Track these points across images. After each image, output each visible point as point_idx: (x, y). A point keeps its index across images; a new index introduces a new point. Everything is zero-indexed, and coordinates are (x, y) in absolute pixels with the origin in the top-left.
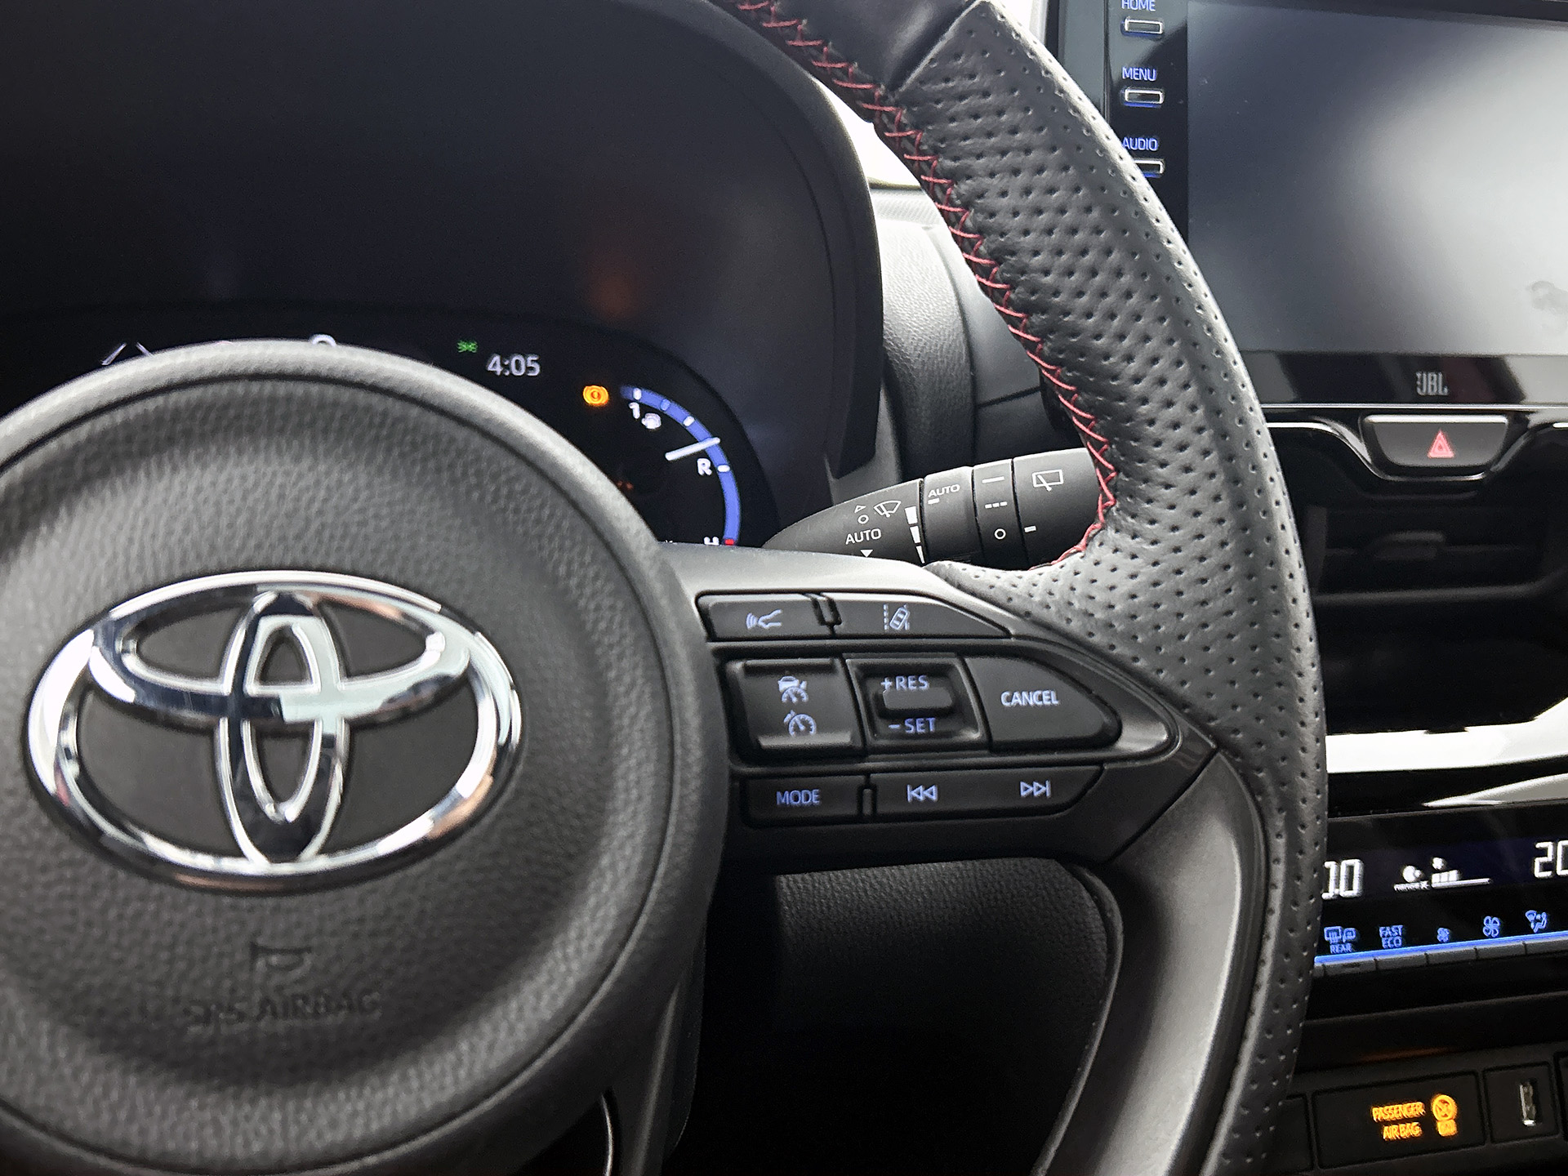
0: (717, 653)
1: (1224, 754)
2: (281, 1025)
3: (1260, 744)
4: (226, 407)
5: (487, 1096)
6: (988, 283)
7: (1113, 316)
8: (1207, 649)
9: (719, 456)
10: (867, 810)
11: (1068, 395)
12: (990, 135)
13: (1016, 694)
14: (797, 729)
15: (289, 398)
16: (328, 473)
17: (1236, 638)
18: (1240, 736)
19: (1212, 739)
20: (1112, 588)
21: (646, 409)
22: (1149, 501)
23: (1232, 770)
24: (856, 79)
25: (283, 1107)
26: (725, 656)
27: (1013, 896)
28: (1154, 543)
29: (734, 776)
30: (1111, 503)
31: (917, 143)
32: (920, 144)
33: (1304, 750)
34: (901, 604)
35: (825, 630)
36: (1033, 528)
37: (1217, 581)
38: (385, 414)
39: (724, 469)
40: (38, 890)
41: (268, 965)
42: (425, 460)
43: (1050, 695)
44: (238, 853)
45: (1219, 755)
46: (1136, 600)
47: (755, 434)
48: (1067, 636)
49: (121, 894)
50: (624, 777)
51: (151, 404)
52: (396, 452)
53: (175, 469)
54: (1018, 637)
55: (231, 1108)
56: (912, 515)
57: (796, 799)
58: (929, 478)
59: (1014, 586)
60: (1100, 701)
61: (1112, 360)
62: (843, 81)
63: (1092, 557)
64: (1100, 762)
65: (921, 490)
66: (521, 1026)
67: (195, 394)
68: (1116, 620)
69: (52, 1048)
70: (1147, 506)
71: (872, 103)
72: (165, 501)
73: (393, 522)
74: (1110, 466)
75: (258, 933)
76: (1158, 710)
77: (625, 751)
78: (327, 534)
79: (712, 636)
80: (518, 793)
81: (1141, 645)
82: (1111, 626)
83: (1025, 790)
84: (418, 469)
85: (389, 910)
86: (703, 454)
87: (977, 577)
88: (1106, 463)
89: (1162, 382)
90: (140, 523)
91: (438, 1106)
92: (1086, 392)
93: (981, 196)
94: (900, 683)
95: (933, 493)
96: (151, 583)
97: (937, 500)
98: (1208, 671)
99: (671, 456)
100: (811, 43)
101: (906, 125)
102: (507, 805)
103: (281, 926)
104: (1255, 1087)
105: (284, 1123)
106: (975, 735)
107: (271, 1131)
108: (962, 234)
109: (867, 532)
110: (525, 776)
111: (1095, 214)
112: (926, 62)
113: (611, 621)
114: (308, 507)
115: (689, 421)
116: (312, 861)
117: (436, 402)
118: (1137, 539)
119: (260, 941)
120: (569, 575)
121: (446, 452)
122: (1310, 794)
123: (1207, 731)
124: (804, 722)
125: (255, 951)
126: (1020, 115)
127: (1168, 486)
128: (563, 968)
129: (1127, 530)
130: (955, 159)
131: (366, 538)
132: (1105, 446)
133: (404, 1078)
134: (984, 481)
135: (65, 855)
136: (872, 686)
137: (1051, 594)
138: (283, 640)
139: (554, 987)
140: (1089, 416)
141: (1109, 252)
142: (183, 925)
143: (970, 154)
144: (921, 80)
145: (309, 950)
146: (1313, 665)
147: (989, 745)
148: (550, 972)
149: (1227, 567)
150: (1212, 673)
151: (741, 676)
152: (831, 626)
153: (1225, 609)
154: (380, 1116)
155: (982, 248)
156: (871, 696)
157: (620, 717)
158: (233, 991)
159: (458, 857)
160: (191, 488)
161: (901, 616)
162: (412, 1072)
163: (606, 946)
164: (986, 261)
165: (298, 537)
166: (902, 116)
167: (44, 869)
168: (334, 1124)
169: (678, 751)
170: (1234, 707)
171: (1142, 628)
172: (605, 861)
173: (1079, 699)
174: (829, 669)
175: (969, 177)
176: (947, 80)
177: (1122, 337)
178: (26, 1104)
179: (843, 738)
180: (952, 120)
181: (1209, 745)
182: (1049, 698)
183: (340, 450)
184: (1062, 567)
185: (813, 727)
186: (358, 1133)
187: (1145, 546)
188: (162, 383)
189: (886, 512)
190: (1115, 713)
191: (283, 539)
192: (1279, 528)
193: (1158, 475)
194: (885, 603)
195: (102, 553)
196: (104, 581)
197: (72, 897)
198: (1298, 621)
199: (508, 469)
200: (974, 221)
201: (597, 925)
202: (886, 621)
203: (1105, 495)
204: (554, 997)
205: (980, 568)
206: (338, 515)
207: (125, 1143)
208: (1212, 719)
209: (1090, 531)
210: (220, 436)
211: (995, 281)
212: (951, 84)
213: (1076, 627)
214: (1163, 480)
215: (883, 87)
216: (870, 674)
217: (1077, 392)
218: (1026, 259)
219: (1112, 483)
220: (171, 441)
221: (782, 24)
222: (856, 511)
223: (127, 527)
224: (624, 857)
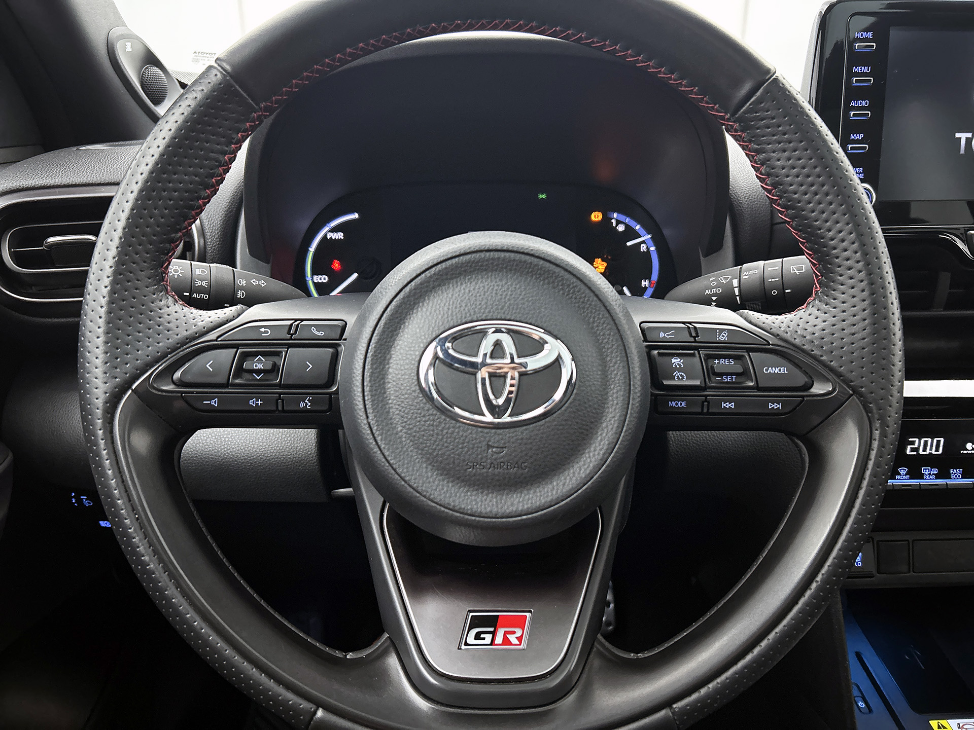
0: (647, 346)
1: (856, 396)
2: (496, 471)
3: (872, 393)
4: (479, 261)
5: (563, 501)
6: (770, 196)
7: (823, 212)
8: (853, 353)
9: (651, 243)
10: (705, 410)
11: (803, 243)
12: (774, 135)
13: (770, 368)
14: (678, 377)
15: (499, 258)
16: (511, 285)
17: (866, 349)
18: (863, 389)
19: (851, 390)
20: (815, 326)
21: (618, 222)
22: (834, 290)
23: (859, 402)
24: (717, 111)
25: (496, 498)
26: (650, 348)
27: (772, 445)
28: (834, 308)
29: (652, 394)
30: (818, 289)
31: (742, 138)
32: (744, 138)
33: (891, 396)
34: (725, 330)
35: (692, 339)
36: (789, 291)
37: (862, 325)
38: (531, 263)
39: (652, 249)
40: (423, 423)
41: (492, 451)
42: (544, 280)
43: (784, 369)
44: (483, 415)
45: (854, 396)
46: (825, 332)
47: (667, 232)
48: (794, 345)
49: (447, 426)
50: (612, 396)
51: (454, 261)
52: (534, 277)
53: (462, 284)
54: (772, 345)
55: (480, 495)
56: (735, 283)
57: (677, 404)
58: (744, 265)
59: (774, 323)
60: (806, 373)
61: (822, 231)
62: (712, 111)
63: (808, 312)
64: (803, 397)
65: (740, 271)
66: (574, 478)
67: (468, 257)
68: (815, 340)
69: (426, 472)
70: (833, 292)
71: (724, 121)
72: (459, 295)
73: (533, 303)
74: (819, 274)
75: (489, 441)
76: (830, 377)
77: (612, 387)
78: (511, 307)
79: (645, 340)
80: (574, 399)
81: (825, 350)
82: (813, 342)
83: (771, 406)
84: (541, 282)
85: (531, 436)
86: (643, 242)
87: (758, 318)
88: (817, 273)
89: (843, 241)
90: (451, 303)
91: (546, 502)
92: (810, 243)
93: (768, 161)
94: (722, 361)
95: (745, 273)
96: (455, 324)
97: (747, 277)
98: (852, 362)
99: (629, 244)
100: (699, 97)
101: (738, 130)
102: (570, 403)
103: (497, 439)
104: (856, 526)
105: (497, 502)
106: (751, 384)
107: (493, 505)
108: (760, 176)
109: (715, 290)
110: (576, 394)
111: (818, 170)
112: (748, 104)
113: (609, 339)
114: (505, 298)
115: (638, 227)
116: (506, 419)
117: (548, 258)
118: (828, 306)
119: (490, 443)
120: (594, 322)
121: (552, 277)
122: (893, 414)
123: (850, 387)
124: (681, 375)
125: (489, 447)
126: (788, 128)
127: (842, 285)
128: (589, 460)
129: (824, 302)
130: (758, 145)
131: (524, 309)
132: (817, 266)
133: (535, 492)
134: (769, 269)
135: (430, 412)
136: (710, 362)
137: (789, 327)
138: (498, 344)
139: (586, 467)
140: (811, 253)
141: (823, 186)
142: (466, 437)
143: (765, 143)
144: (745, 112)
145: (505, 447)
146: (900, 362)
147: (757, 388)
148: (584, 461)
149: (865, 320)
150: (854, 363)
151: (656, 356)
152: (695, 337)
153: (863, 337)
154: (527, 504)
155: (768, 182)
156: (710, 366)
157: (611, 374)
158: (481, 459)
159: (554, 420)
160: (467, 291)
161: (724, 335)
162: (538, 490)
163: (604, 454)
164: (770, 188)
165: (502, 309)
166: (736, 126)
167: (424, 416)
168: (512, 505)
169: (632, 388)
170: (862, 377)
171: (826, 343)
172: (604, 425)
173: (797, 371)
174: (693, 355)
175: (764, 153)
176: (756, 113)
177: (827, 221)
178: (420, 489)
179: (697, 382)
180: (758, 129)
181: (849, 392)
182: (784, 370)
183: (515, 277)
184: (795, 315)
185: (685, 378)
186: (520, 508)
187: (831, 309)
188: (458, 253)
189: (724, 281)
190: (811, 378)
191: (497, 309)
192: (890, 304)
193: (838, 279)
194: (718, 329)
195: (440, 313)
196: (441, 323)
197: (433, 425)
198: (895, 343)
199: (573, 283)
200: (765, 170)
201: (601, 447)
202: (718, 336)
203: (816, 285)
204: (585, 470)
205: (760, 314)
206: (515, 301)
207: (449, 504)
208: (852, 382)
209: (809, 300)
210: (476, 272)
211: (773, 195)
212: (758, 114)
213: (798, 341)
214: (841, 282)
215: (729, 115)
216: (709, 357)
217: (807, 242)
218: (787, 187)
219: (819, 281)
220: (460, 274)
221: (687, 89)
222: (711, 280)
223: (447, 304)
224: (611, 424)
